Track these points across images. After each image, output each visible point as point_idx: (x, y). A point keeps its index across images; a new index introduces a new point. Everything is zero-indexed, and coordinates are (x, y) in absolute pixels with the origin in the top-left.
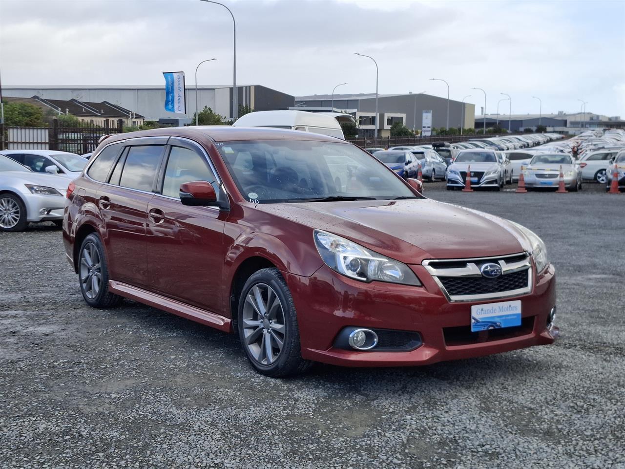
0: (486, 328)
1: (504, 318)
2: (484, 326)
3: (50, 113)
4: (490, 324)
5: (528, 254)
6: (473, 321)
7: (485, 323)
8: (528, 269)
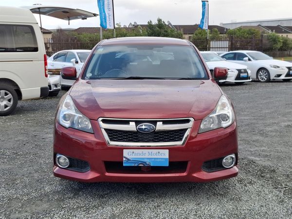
0: (136, 165)
1: (153, 160)
2: (135, 163)
3: (264, 32)
4: (140, 163)
5: (192, 119)
6: (124, 159)
7: (135, 161)
8: (186, 129)
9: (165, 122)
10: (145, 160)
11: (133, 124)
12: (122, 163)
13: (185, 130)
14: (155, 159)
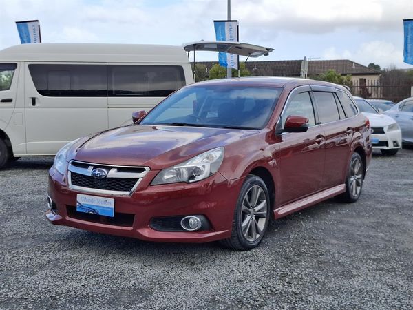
0: (87, 212)
2: (86, 210)
4: (90, 210)
5: (147, 169)
6: (78, 204)
7: (87, 208)
8: (138, 179)
9: (120, 170)
10: (95, 208)
11: (91, 168)
12: (75, 208)
13: (136, 179)
14: (103, 207)
